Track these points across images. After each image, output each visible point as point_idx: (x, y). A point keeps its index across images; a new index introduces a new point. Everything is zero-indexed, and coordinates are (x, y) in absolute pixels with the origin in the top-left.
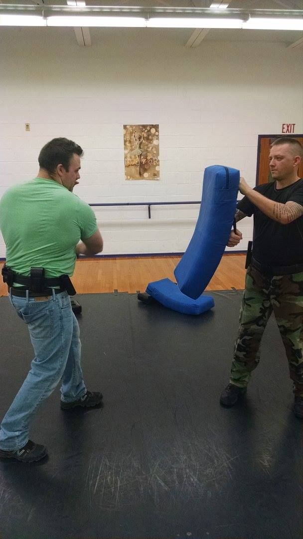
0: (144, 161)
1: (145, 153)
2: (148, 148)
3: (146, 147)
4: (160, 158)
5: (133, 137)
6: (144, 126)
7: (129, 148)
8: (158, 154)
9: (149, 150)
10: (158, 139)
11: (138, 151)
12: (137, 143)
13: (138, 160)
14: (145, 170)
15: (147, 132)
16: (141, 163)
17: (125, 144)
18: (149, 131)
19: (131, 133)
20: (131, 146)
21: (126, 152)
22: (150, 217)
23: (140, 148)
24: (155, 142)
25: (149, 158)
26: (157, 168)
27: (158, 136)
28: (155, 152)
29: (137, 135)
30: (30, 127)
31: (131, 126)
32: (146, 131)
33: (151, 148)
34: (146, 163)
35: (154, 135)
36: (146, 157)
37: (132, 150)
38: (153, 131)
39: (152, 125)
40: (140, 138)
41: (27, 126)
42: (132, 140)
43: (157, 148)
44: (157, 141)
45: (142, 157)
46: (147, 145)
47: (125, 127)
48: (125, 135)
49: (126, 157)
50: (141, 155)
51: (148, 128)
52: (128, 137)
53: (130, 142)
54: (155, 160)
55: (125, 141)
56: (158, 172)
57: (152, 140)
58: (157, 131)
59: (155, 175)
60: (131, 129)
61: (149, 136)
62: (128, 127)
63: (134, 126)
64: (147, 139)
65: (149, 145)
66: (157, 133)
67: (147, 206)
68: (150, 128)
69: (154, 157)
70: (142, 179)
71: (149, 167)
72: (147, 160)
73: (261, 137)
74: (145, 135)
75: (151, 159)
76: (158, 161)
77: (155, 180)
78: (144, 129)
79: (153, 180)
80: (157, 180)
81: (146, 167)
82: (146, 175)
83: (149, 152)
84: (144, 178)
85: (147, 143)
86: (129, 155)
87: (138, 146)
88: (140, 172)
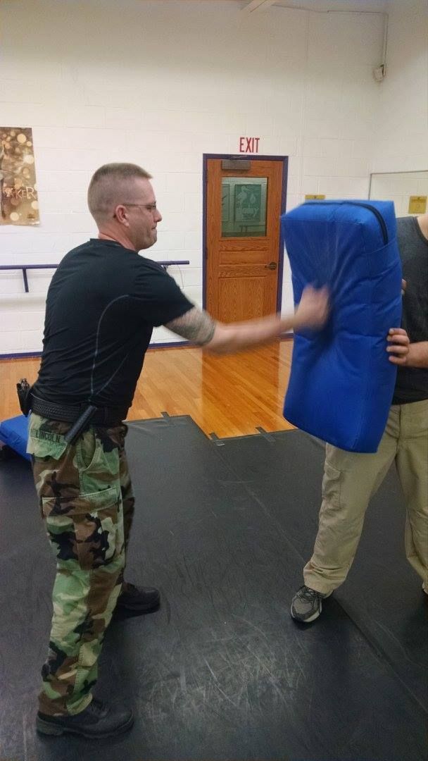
0: (9, 192)
1: (9, 178)
2: (15, 169)
3: (11, 167)
4: (37, 187)
6: (6, 130)
8: (33, 181)
9: (18, 171)
10: (31, 153)
14: (13, 208)
15: (12, 140)
18: (15, 139)
22: (27, 290)
24: (27, 159)
25: (17, 186)
26: (34, 205)
27: (31, 148)
28: (28, 177)
32: (9, 138)
33: (20, 169)
34: (14, 196)
35: (24, 146)
36: (12, 185)
38: (22, 138)
39: (20, 129)
43: (31, 169)
44: (30, 157)
45: (5, 185)
46: (13, 164)
51: (13, 134)
54: (30, 190)
56: (37, 212)
57: (21, 155)
58: (29, 138)
59: (31, 217)
61: (14, 146)
64: (12, 152)
65: (16, 164)
66: (29, 144)
67: (21, 270)
68: (17, 134)
69: (27, 185)
70: (8, 223)
71: (20, 203)
72: (14, 190)
73: (207, 157)
74: (8, 146)
75: (22, 188)
76: (35, 192)
77: (31, 225)
78: (5, 136)
79: (28, 225)
80: (35, 225)
81: (13, 202)
82: (14, 216)
83: (17, 177)
84: (10, 222)
85: (11, 160)
88: (3, 212)
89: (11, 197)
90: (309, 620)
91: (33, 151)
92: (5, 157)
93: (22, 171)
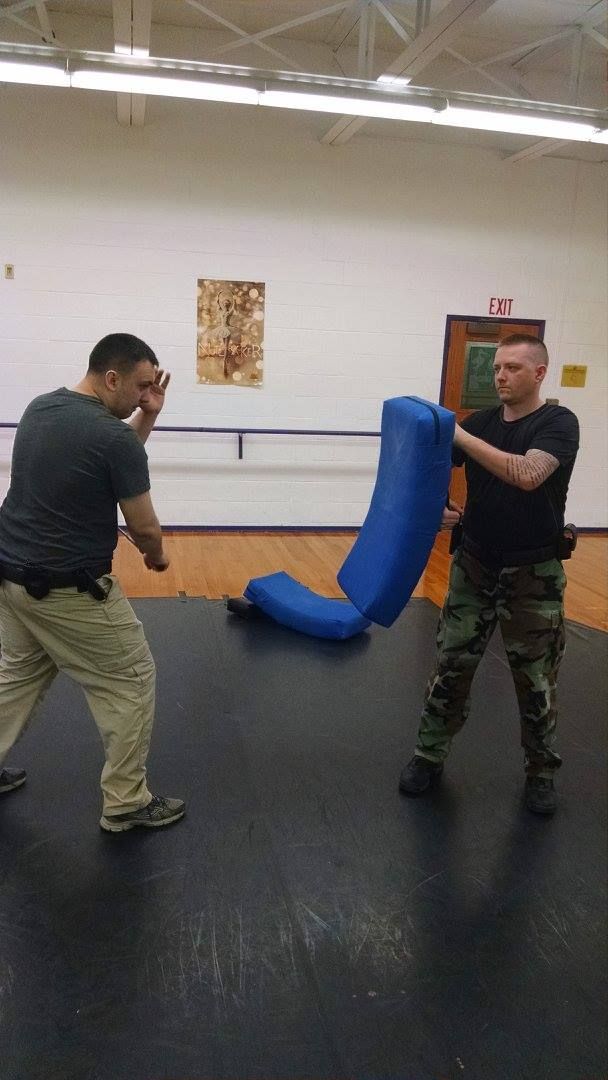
0: (234, 349)
1: (236, 334)
2: (243, 325)
3: (239, 323)
4: (265, 345)
5: (215, 303)
6: (238, 284)
7: (208, 323)
8: (261, 338)
9: (245, 329)
10: (262, 309)
11: (223, 330)
12: (221, 315)
13: (222, 346)
14: (236, 367)
15: (243, 295)
16: (229, 353)
17: (199, 316)
18: (247, 293)
19: (212, 296)
20: (211, 321)
21: (202, 330)
22: (241, 457)
23: (228, 324)
24: (257, 315)
25: (243, 344)
26: (258, 365)
27: (262, 303)
28: (256, 334)
29: (223, 299)
30: (16, 271)
31: (213, 282)
32: (241, 293)
33: (248, 325)
34: (239, 354)
35: (256, 302)
36: (238, 343)
37: (212, 327)
38: (254, 293)
39: (253, 283)
40: (228, 306)
41: (10, 269)
42: (212, 309)
43: (260, 326)
44: (260, 313)
45: (231, 342)
46: (241, 320)
47: (201, 283)
48: (200, 298)
49: (199, 341)
50: (229, 338)
51: (245, 288)
52: (206, 302)
53: (209, 311)
54: (256, 349)
55: (200, 310)
56: (260, 372)
57: (251, 310)
58: (261, 294)
59: (254, 377)
60: (212, 287)
61: (245, 302)
62: (206, 283)
63: (218, 282)
64: (243, 308)
65: (245, 320)
66: (261, 299)
67: (237, 434)
68: (249, 289)
69: (253, 342)
70: (229, 383)
71: (244, 362)
72: (240, 348)
73: (451, 319)
74: (239, 301)
75: (248, 346)
76: (262, 351)
77: (253, 386)
78: (237, 290)
79: (250, 386)
80: (257, 387)
81: (237, 360)
82: (236, 376)
83: (244, 333)
84: (232, 382)
85: (241, 316)
86: (205, 337)
87: (224, 320)
88: (226, 371)
89: (236, 355)
91: (263, 307)
92: (235, 313)
93: (250, 328)
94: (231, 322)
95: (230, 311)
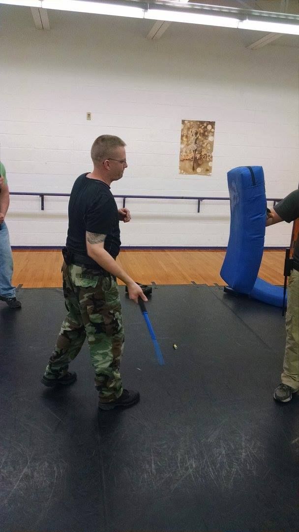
0: (198, 156)
1: (199, 148)
2: (203, 144)
3: (201, 143)
4: (213, 154)
5: (190, 132)
6: (202, 123)
7: (186, 143)
8: (212, 151)
9: (204, 145)
10: (213, 135)
11: (193, 146)
12: (193, 138)
13: (191, 155)
14: (199, 165)
16: (195, 158)
17: (182, 139)
18: (206, 127)
19: (189, 129)
20: (188, 141)
21: (183, 146)
22: (199, 212)
23: (196, 143)
24: (210, 138)
25: (203, 153)
26: (210, 164)
27: (213, 132)
28: (209, 148)
29: (194, 130)
30: (92, 115)
31: (189, 122)
32: (203, 127)
33: (206, 144)
34: (201, 158)
35: (210, 131)
36: (200, 153)
37: (188, 145)
38: (209, 127)
39: (209, 122)
40: (196, 134)
41: (89, 115)
42: (188, 136)
43: (212, 144)
44: (212, 137)
45: (197, 153)
46: (202, 141)
47: (183, 122)
48: (182, 130)
49: (181, 152)
50: (196, 150)
51: (205, 125)
52: (185, 132)
53: (187, 137)
54: (209, 156)
55: (182, 136)
56: (211, 168)
57: (207, 136)
58: (213, 127)
59: (207, 170)
60: (188, 124)
61: (205, 132)
62: (186, 122)
63: (192, 121)
64: (203, 135)
65: (205, 141)
66: (213, 130)
67: (197, 200)
68: (207, 125)
69: (208, 153)
70: (195, 174)
71: (203, 163)
72: (201, 155)
74: (202, 131)
75: (205, 154)
76: (212, 157)
77: (207, 175)
78: (201, 125)
79: (205, 175)
80: (210, 175)
81: (199, 162)
82: (199, 170)
83: (204, 148)
84: (196, 173)
85: (202, 139)
86: (184, 150)
87: (194, 141)
88: (193, 167)
89: (199, 159)
90: (284, 401)
91: (214, 134)
92: (200, 137)
93: (207, 145)
94: (197, 142)
95: (197, 136)
